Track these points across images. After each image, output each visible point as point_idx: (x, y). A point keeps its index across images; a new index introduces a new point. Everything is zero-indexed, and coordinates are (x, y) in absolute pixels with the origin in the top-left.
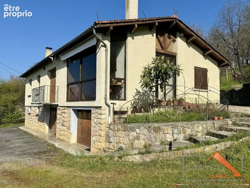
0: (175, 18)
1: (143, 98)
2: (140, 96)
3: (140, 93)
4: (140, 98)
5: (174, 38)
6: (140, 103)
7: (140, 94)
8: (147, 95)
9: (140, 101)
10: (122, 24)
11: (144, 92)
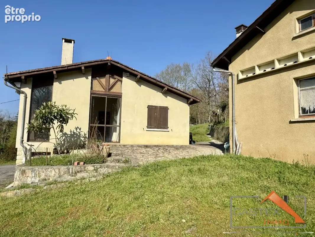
0: (108, 60)
1: (70, 139)
2: (66, 137)
3: (67, 134)
4: (67, 140)
5: (119, 78)
6: (66, 144)
7: (66, 136)
8: (76, 137)
9: (66, 143)
10: (36, 73)
11: (72, 133)
